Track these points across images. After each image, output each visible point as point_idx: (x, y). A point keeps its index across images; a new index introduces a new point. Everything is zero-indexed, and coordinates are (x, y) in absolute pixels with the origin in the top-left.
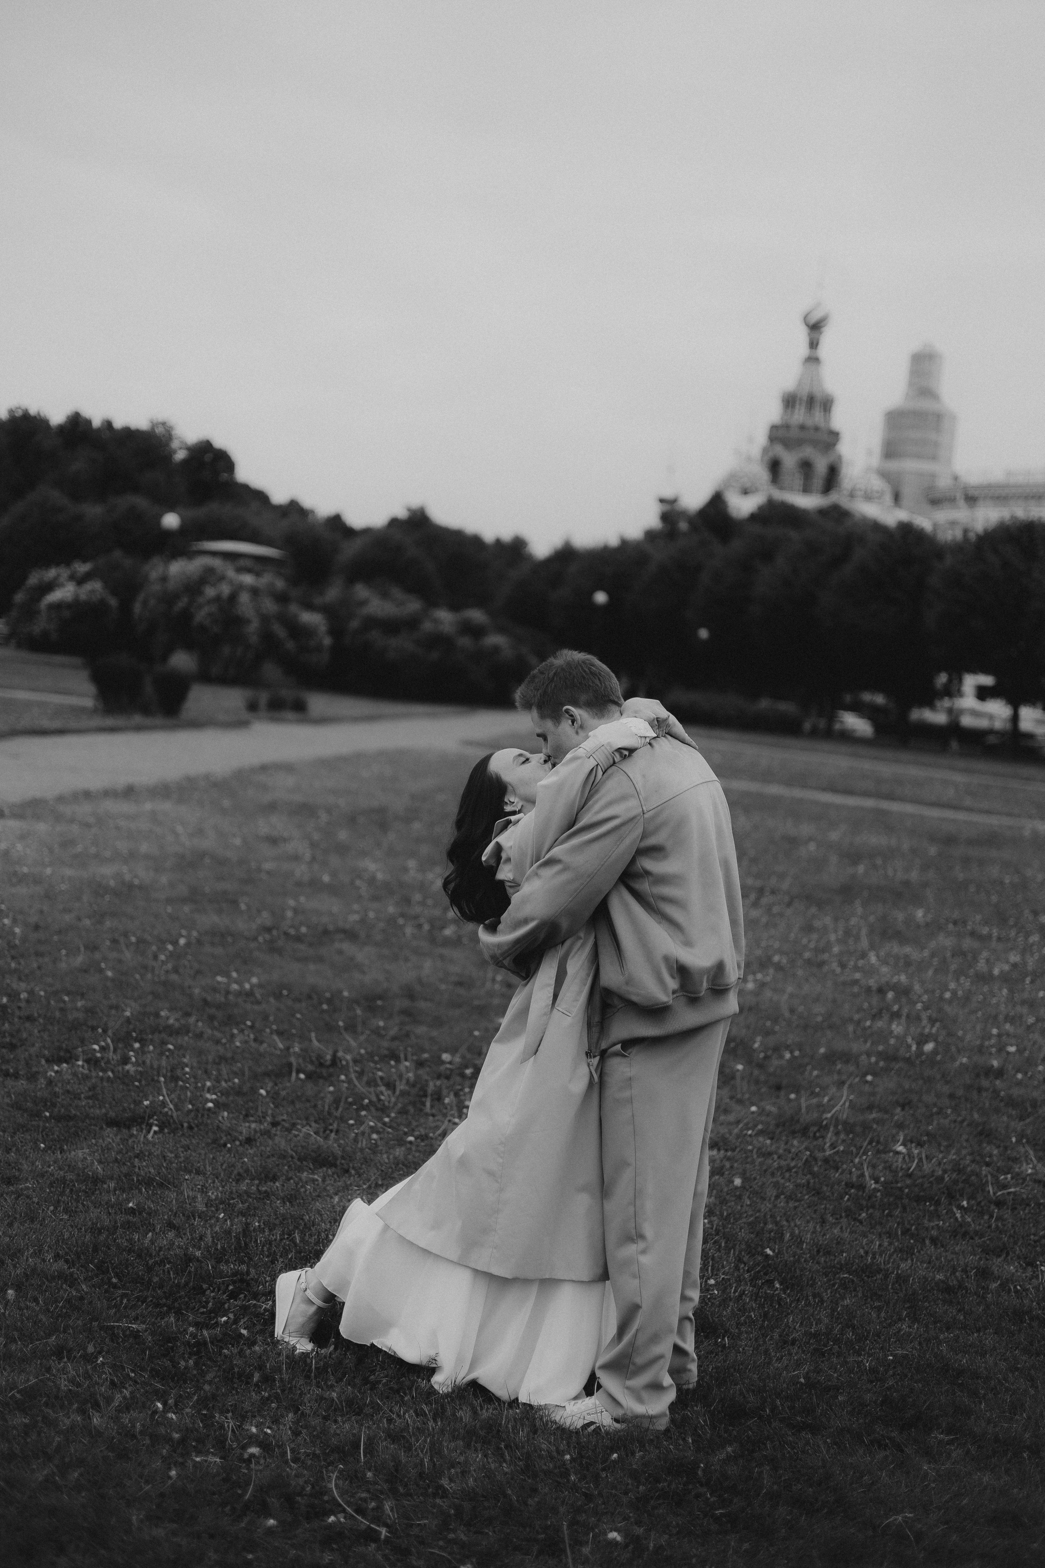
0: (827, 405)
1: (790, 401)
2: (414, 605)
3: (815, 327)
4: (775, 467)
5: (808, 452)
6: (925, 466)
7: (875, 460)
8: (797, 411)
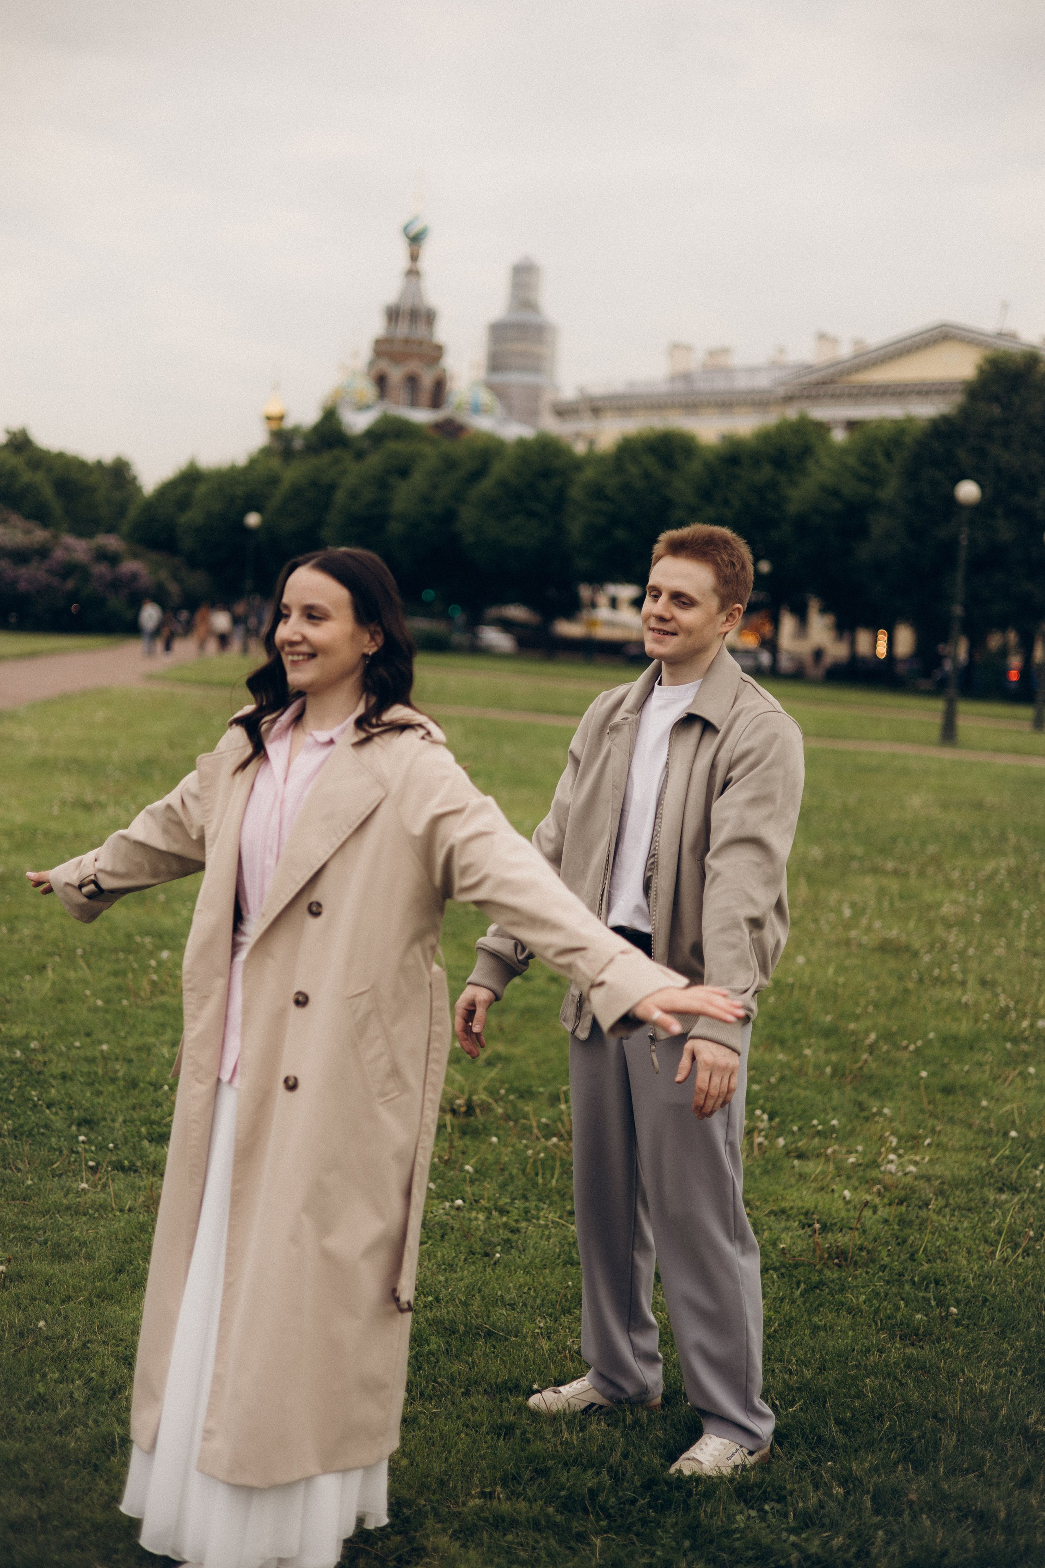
0: (429, 317)
1: (393, 315)
2: (40, 535)
3: (415, 240)
4: (381, 381)
5: (413, 366)
6: (528, 378)
8: (400, 323)
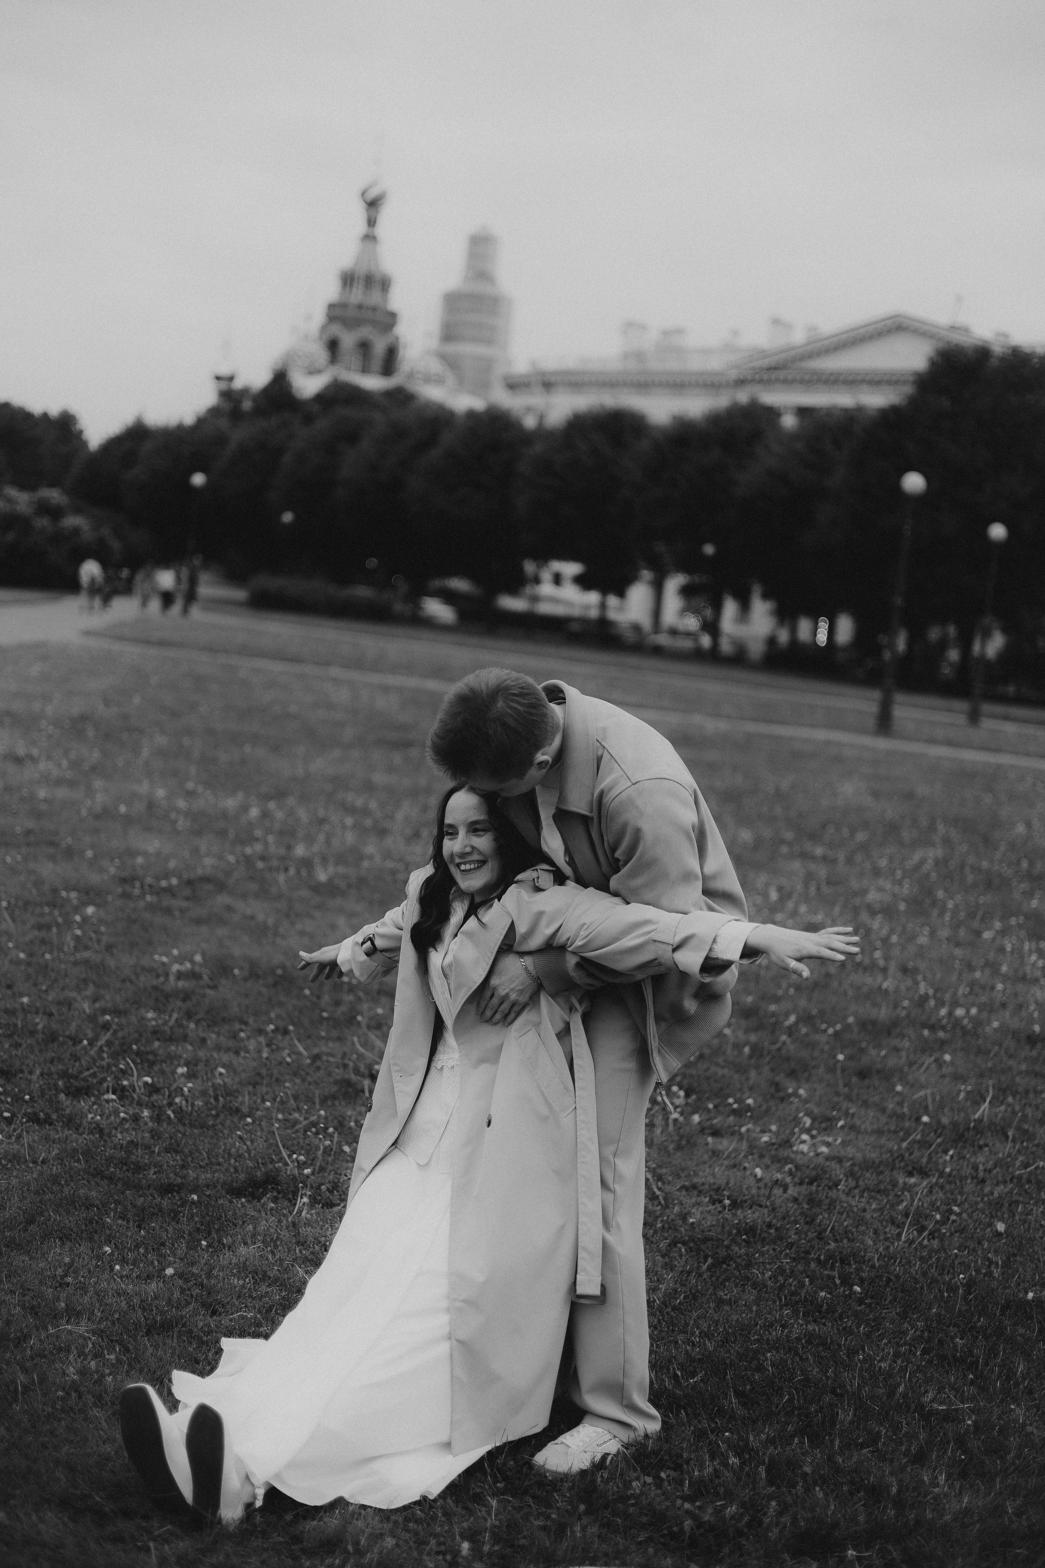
0: (385, 284)
1: (348, 280)
3: (373, 204)
4: (333, 346)
5: (366, 332)
6: (480, 350)
7: (434, 343)
8: (354, 289)
